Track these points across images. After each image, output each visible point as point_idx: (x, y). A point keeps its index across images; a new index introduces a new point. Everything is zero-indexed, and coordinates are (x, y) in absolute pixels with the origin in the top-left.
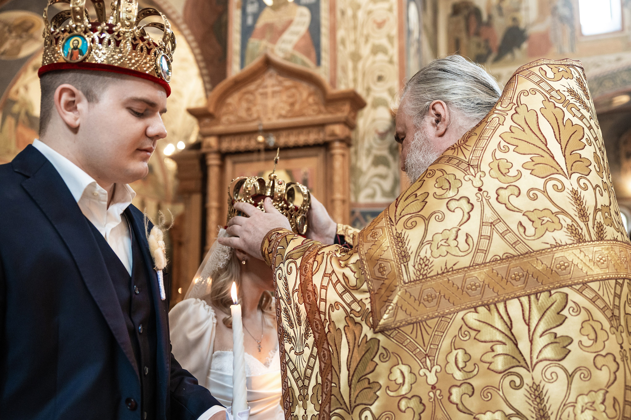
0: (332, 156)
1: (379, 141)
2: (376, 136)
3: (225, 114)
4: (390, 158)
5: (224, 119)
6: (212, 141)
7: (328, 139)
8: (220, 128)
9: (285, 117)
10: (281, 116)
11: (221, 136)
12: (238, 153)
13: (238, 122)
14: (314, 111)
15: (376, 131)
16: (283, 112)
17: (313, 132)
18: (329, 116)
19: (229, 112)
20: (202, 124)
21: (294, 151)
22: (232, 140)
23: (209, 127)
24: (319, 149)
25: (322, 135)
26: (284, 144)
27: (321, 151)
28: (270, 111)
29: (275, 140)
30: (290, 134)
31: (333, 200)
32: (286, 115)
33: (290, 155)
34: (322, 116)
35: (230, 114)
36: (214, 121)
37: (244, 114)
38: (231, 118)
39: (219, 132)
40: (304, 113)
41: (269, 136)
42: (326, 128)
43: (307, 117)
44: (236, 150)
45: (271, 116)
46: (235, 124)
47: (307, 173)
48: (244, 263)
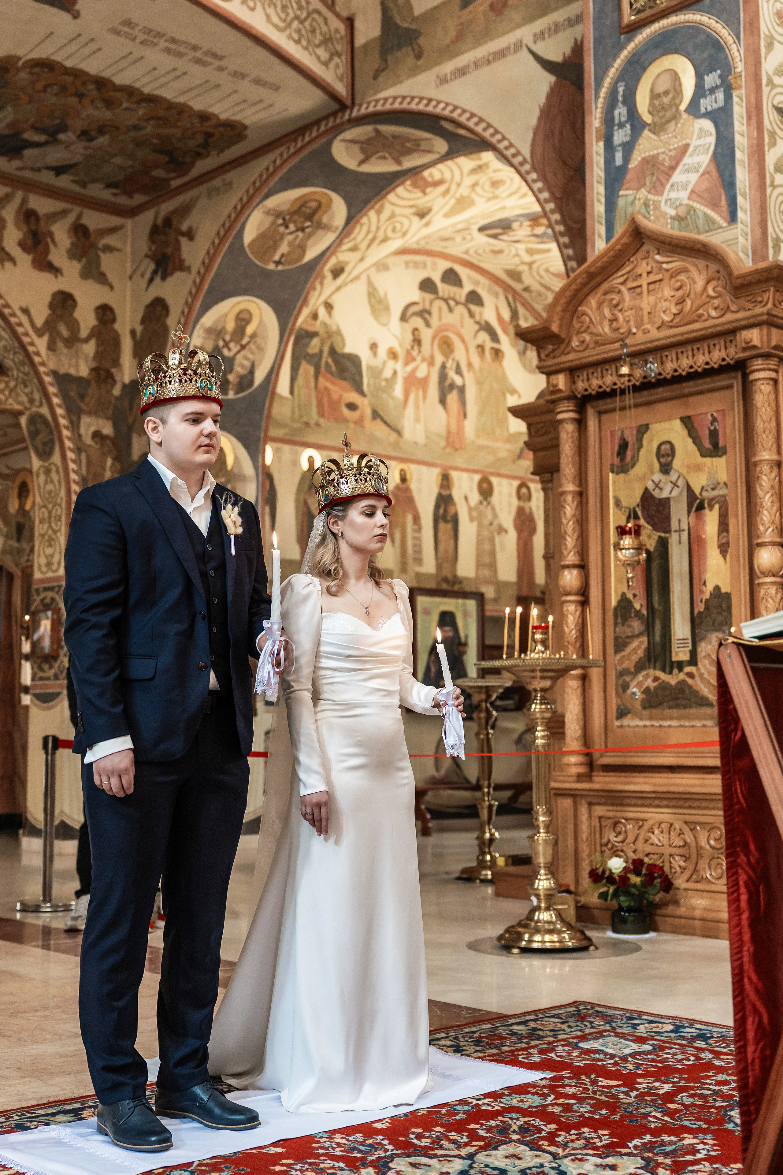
0: (752, 384)
3: (578, 332)
5: (575, 343)
6: (561, 381)
7: (741, 355)
8: (570, 358)
9: (669, 325)
10: (664, 325)
11: (573, 371)
12: (602, 395)
13: (597, 344)
14: (716, 309)
16: (666, 318)
17: (717, 347)
18: (740, 315)
19: (584, 328)
20: (543, 355)
21: (692, 383)
22: (590, 376)
23: (554, 357)
24: (732, 374)
25: (732, 351)
26: (671, 373)
27: (736, 378)
28: (646, 319)
29: (657, 367)
30: (680, 355)
31: (755, 464)
32: (672, 321)
33: (686, 391)
34: (729, 317)
35: (585, 331)
36: (563, 347)
37: (607, 329)
38: (588, 338)
39: (569, 364)
40: (701, 316)
41: (646, 362)
42: (738, 337)
43: (706, 320)
44: (597, 389)
45: (648, 326)
46: (594, 348)
47: (714, 420)
48: (340, 535)
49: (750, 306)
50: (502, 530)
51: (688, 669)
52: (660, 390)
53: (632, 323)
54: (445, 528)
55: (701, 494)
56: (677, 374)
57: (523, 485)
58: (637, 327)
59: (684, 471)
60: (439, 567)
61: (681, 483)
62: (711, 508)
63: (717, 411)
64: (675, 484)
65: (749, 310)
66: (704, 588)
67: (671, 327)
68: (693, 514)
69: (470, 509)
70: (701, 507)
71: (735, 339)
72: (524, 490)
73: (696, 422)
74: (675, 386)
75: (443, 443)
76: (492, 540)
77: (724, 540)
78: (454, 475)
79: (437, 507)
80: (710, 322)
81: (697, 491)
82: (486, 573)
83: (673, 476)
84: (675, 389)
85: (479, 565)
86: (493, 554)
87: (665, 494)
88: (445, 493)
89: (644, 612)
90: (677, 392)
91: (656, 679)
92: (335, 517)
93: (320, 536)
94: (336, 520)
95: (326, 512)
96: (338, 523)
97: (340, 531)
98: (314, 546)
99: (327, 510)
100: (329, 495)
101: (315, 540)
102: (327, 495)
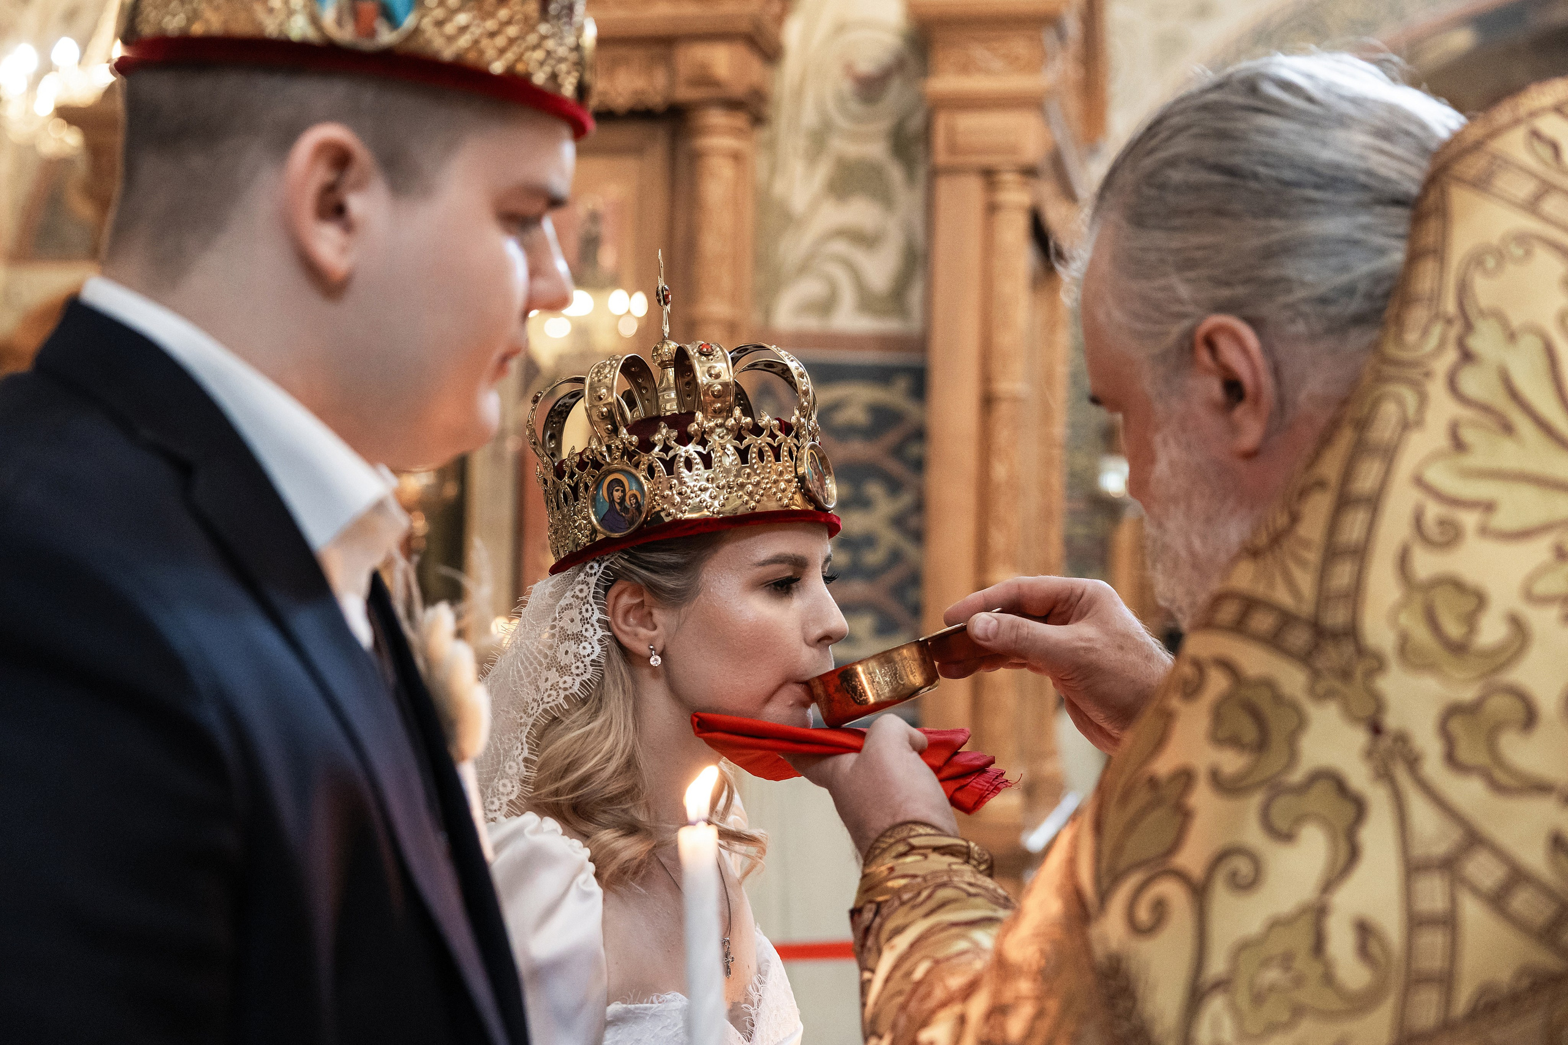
0: (696, 158)
1: (855, 107)
2: (847, 86)
4: (896, 173)
7: (684, 94)
15: (848, 68)
17: (630, 65)
24: (647, 128)
25: (664, 80)
27: (655, 138)
48: (655, 661)
71: (672, 57)
92: (637, 592)
93: (590, 669)
94: (643, 601)
95: (606, 568)
96: (651, 614)
97: (659, 645)
98: (554, 700)
99: (608, 560)
100: (627, 503)
101: (553, 675)
102: (618, 503)
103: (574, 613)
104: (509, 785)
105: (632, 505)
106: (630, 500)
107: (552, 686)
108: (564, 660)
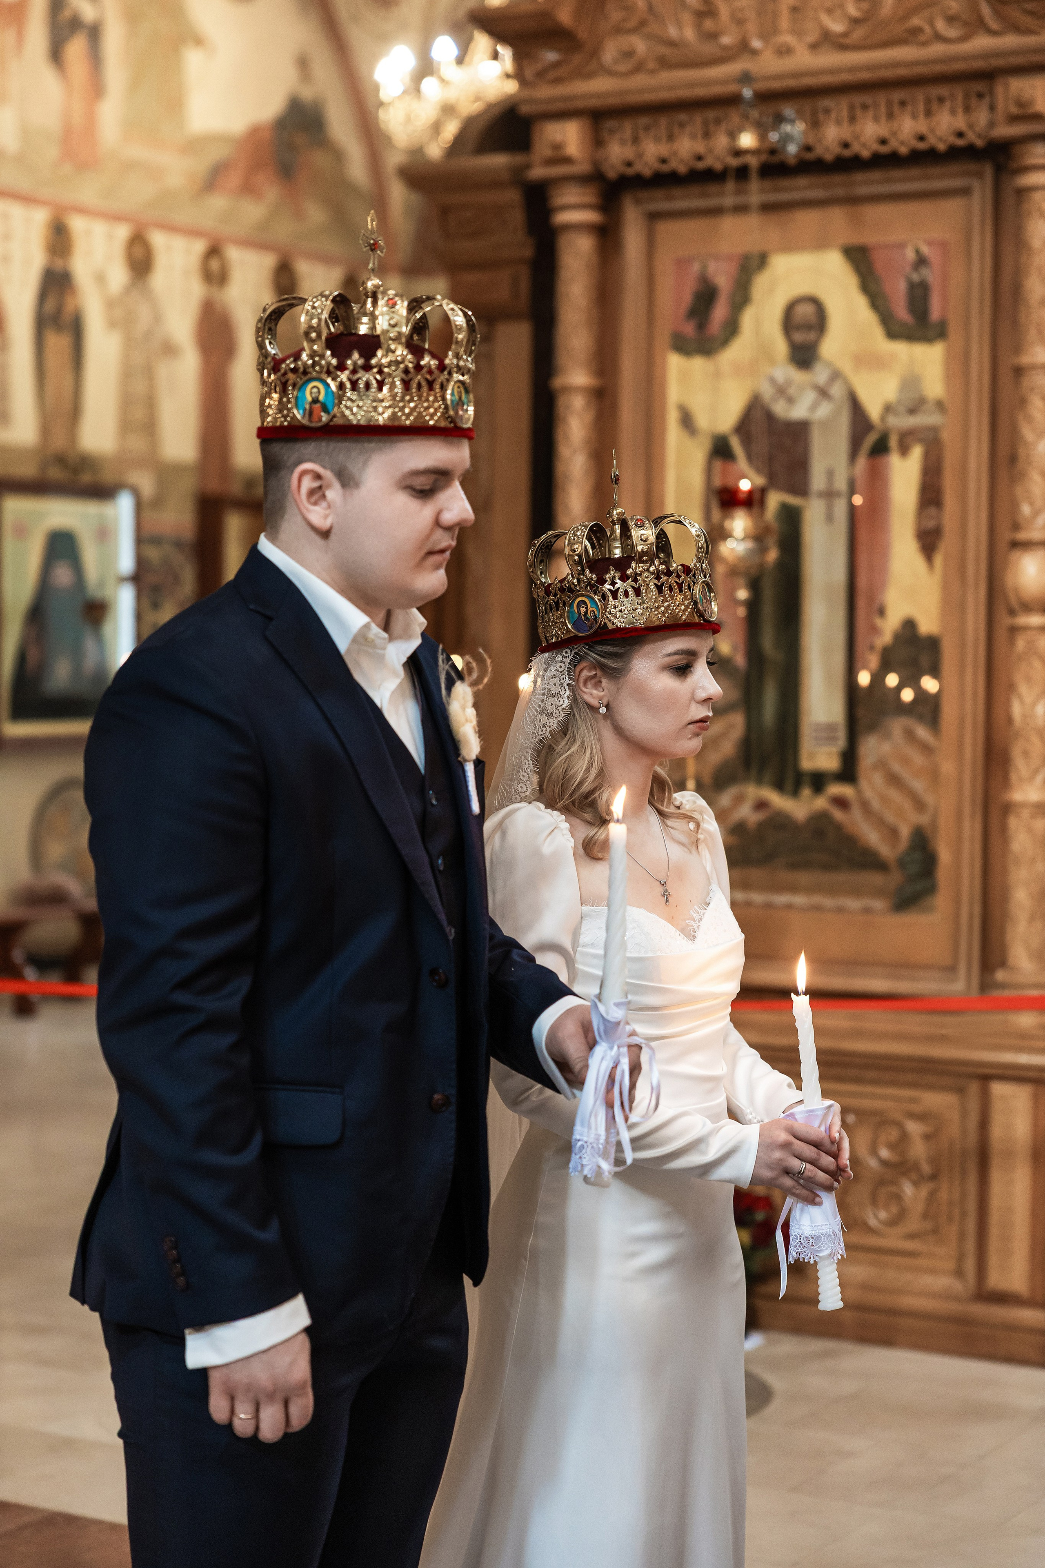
0: (1022, 195)
3: (618, 30)
5: (609, 53)
6: (570, 137)
7: (1005, 131)
8: (597, 88)
9: (839, 44)
10: (827, 40)
11: (602, 119)
12: (665, 180)
13: (664, 63)
14: (952, 20)
16: (837, 27)
17: (948, 105)
18: (1010, 41)
19: (631, 24)
20: (529, 73)
21: (876, 175)
22: (641, 133)
23: (558, 81)
24: (973, 167)
25: (982, 117)
26: (837, 150)
27: (980, 175)
28: (784, 22)
29: (805, 133)
30: (858, 112)
31: (1019, 371)
32: (845, 35)
33: (863, 190)
34: (982, 42)
35: (635, 30)
36: (577, 59)
37: (689, 33)
38: (640, 45)
39: (594, 103)
40: (916, 31)
41: (779, 119)
42: (1000, 90)
43: (924, 44)
44: (657, 166)
45: (788, 39)
46: (653, 72)
47: (921, 261)
48: (603, 710)
49: (1027, 21)
50: (169, 350)
51: (836, 789)
52: (802, 181)
53: (752, 27)
54: (58, 343)
55: (883, 419)
56: (847, 153)
57: (214, 251)
58: (764, 37)
59: (846, 366)
60: (45, 429)
61: (837, 391)
62: (904, 450)
63: (930, 243)
64: (823, 393)
65: (1030, 32)
66: (878, 622)
67: (843, 47)
68: (862, 462)
69: (110, 304)
70: (880, 448)
71: (992, 92)
72: (215, 265)
73: (879, 260)
74: (838, 178)
75: (52, 152)
76: (149, 373)
77: (931, 524)
78: (77, 224)
79: (43, 295)
80: (937, 49)
81: (874, 411)
82: (137, 444)
83: (820, 375)
84: (838, 184)
85: (126, 426)
86: (151, 403)
87: (799, 412)
88: (59, 264)
89: (740, 660)
90: (840, 192)
91: (761, 805)
92: (593, 667)
93: (562, 713)
94: (596, 674)
95: (575, 653)
96: (600, 682)
97: (605, 701)
98: (544, 734)
99: (577, 648)
100: (589, 615)
101: (544, 718)
102: (583, 615)
103: (556, 680)
104: (525, 787)
105: (591, 617)
106: (591, 614)
107: (544, 725)
108: (550, 709)
